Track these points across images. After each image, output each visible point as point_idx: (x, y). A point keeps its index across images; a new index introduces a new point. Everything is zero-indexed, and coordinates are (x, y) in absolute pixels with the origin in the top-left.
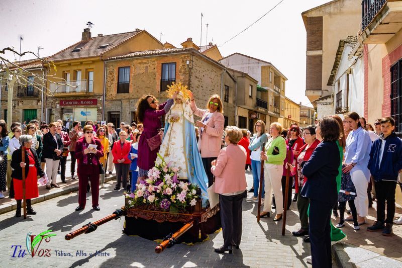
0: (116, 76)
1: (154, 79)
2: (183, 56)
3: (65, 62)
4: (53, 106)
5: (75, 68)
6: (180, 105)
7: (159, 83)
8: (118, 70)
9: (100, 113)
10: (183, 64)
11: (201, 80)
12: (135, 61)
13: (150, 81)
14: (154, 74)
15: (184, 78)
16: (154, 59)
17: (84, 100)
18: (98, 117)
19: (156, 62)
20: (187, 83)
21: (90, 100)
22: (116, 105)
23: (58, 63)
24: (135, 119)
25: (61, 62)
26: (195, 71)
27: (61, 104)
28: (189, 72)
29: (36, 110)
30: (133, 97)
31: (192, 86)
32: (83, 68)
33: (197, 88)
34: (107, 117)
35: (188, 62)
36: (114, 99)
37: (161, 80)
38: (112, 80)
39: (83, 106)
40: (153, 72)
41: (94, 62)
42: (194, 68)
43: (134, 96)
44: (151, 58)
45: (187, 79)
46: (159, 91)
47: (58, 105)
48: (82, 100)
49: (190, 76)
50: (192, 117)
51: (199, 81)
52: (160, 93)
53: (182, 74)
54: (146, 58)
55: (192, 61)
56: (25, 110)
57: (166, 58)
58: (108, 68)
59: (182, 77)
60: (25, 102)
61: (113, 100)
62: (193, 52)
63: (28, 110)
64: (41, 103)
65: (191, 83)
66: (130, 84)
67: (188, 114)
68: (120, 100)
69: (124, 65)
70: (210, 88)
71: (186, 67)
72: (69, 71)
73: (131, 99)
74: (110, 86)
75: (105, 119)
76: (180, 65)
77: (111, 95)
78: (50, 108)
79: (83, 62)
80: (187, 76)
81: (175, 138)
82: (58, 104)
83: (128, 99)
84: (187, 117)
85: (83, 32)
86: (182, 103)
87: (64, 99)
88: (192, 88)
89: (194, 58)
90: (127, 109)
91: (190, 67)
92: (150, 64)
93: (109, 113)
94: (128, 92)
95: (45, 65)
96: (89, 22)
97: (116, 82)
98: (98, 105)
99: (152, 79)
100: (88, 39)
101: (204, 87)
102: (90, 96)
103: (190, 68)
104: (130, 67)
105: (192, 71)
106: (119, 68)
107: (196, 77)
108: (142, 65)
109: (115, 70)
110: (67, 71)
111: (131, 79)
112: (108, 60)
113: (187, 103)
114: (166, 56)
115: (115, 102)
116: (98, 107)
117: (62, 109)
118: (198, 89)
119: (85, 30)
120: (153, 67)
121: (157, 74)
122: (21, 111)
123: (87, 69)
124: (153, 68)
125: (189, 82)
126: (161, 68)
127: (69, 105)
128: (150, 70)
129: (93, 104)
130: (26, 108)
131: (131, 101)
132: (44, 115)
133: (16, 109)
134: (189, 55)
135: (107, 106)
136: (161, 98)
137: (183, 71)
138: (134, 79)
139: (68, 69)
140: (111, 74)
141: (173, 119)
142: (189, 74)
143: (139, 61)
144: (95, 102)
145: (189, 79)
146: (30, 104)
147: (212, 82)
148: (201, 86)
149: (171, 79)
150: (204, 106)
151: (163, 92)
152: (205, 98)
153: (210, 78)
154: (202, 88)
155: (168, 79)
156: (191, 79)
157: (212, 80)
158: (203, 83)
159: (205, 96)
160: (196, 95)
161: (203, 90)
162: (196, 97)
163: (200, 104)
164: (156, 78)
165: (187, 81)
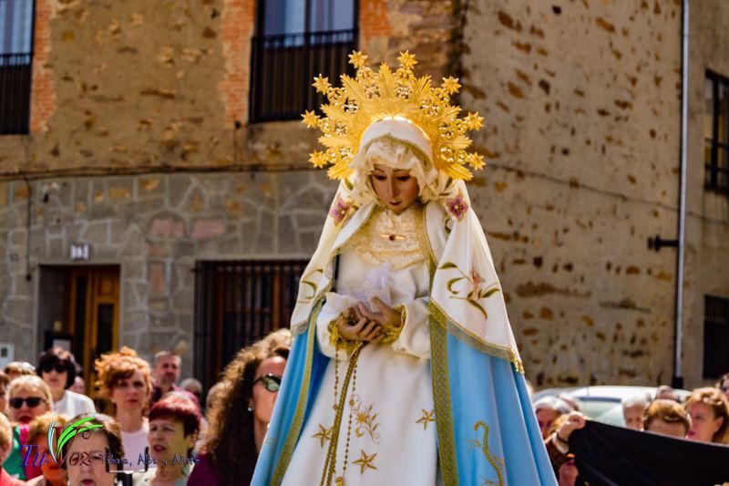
1: (209, 34)
6: (405, 223)
7: (237, 59)
11: (536, 42)
13: (179, 49)
15: (415, 28)
20: (442, 59)
24: (65, 319)
30: (54, 165)
31: (478, 82)
33: (508, 99)
37: (258, 41)
43: (66, 152)
45: (441, 34)
46: (244, 117)
50: (496, 304)
51: (527, 48)
52: (252, 136)
59: (401, 22)
65: (466, 60)
66: (39, 70)
67: (463, 287)
70: (599, 96)
73: (45, 174)
80: (443, 9)
81: (366, 462)
83: (23, 175)
84: (456, 311)
86: (418, 205)
88: (478, 93)
90: (14, 248)
94: (24, 129)
99: (191, 36)
101: (561, 85)
107: (505, 19)
111: (45, 33)
113: (458, 209)
118: (516, 104)
125: (455, 55)
131: (42, 188)
136: (255, 169)
138: (66, 36)
141: (352, 321)
145: (456, 36)
147: (618, 55)
148: (535, 79)
149: (319, 34)
150: (561, 222)
151: (269, 127)
152: (568, 167)
153: (600, 21)
154: (545, 99)
155: (307, 35)
156: (467, 31)
157: (619, 42)
158: (551, 63)
159: (565, 152)
160: (501, 148)
161: (553, 109)
162: (505, 159)
163: (529, 211)
164: (220, 26)
165: (438, 49)
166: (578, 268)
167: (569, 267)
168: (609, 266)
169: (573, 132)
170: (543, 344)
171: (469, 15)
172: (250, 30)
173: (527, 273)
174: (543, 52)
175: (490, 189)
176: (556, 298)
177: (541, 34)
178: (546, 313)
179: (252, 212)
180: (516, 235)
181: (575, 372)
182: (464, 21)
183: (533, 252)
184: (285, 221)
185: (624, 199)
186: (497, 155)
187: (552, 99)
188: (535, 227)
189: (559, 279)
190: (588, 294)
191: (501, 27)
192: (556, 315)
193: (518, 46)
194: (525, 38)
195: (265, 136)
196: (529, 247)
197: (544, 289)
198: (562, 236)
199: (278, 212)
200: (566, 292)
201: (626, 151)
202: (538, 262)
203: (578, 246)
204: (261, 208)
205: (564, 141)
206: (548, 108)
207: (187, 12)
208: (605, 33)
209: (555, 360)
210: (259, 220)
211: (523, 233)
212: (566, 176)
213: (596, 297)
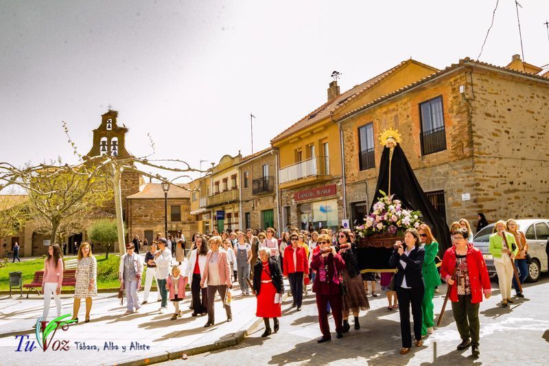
0: (355, 142)
1: (410, 135)
2: (452, 80)
3: (293, 136)
4: (289, 202)
5: (307, 142)
7: (417, 140)
8: (357, 133)
9: (341, 207)
10: (455, 95)
11: (502, 120)
12: (379, 111)
14: (409, 126)
15: (459, 122)
16: (405, 100)
17: (320, 189)
18: (339, 213)
19: (409, 104)
20: (467, 129)
21: (328, 188)
22: (360, 190)
23: (287, 139)
25: (290, 138)
26: (483, 102)
27: (296, 198)
28: (468, 107)
29: (272, 210)
31: (479, 133)
32: (315, 139)
33: (492, 137)
34: (349, 212)
35: (462, 89)
36: (356, 181)
37: (422, 134)
38: (352, 150)
39: (320, 198)
40: (407, 123)
41: (326, 127)
42: (478, 98)
44: (400, 98)
45: (466, 122)
46: (420, 155)
47: (293, 201)
48: (318, 189)
49: (470, 116)
51: (499, 122)
52: (423, 159)
53: (454, 114)
54: (393, 101)
55: (472, 85)
56: (263, 211)
57: (423, 92)
58: (345, 133)
59: (455, 121)
60: (263, 200)
61: (356, 183)
62: (470, 67)
63: (266, 210)
64: (277, 200)
65: (474, 128)
66: (376, 151)
68: (364, 182)
69: (363, 121)
70: (529, 132)
71: (461, 98)
72: (301, 148)
74: (350, 162)
75: (347, 215)
76: (449, 99)
77: (353, 175)
78: (286, 205)
79: (313, 130)
80: (465, 115)
82: (293, 198)
85: (329, 87)
87: (299, 190)
88: (479, 137)
89: (475, 79)
91: (467, 97)
92: (400, 109)
93: (353, 204)
94: (375, 167)
95: (274, 145)
96: (334, 72)
97: (356, 152)
98: (338, 193)
99: (406, 136)
100: (335, 96)
101: (514, 131)
102: (327, 181)
103: (467, 100)
104: (372, 123)
105: (473, 104)
106: (359, 129)
107: (488, 115)
108: (389, 115)
109: (354, 133)
110: (299, 149)
111: (376, 142)
112: (341, 119)
114: (424, 89)
115: (358, 185)
116: (338, 198)
117: (299, 206)
118: (496, 139)
119: (332, 84)
120: (405, 114)
121: (413, 124)
122: (259, 213)
123: (320, 141)
124: (405, 117)
125: (470, 128)
126: (417, 112)
127: (305, 198)
128: (402, 121)
129: (331, 194)
130: (264, 208)
132: (281, 217)
133: (255, 211)
134: (463, 74)
135: (348, 194)
136: (424, 168)
137: (455, 108)
139: (299, 145)
140: (349, 141)
142: (468, 110)
143: (385, 109)
144: (334, 190)
145: (470, 122)
146: (267, 202)
147: (537, 120)
148: (503, 130)
149: (437, 129)
150: (520, 170)
151: (426, 156)
152: (520, 155)
153: (527, 111)
154: (508, 136)
155: (433, 130)
156: (473, 120)
157: (536, 116)
158: (509, 125)
159: (518, 150)
160: (491, 151)
161: (511, 138)
162: (494, 155)
163: (506, 168)
164: (412, 132)
165: (465, 127)
166: (528, 183)
167: (525, 183)
168: (541, 181)
169: (521, 144)
170: (516, 207)
171: (473, 115)
172: (419, 132)
173: (508, 186)
174: (505, 122)
175: (489, 164)
176: (520, 193)
177: (504, 117)
178: (517, 198)
179: (425, 179)
180: (501, 176)
181: (532, 214)
182: (471, 117)
183: (508, 180)
184: (433, 180)
185: (545, 161)
186: (490, 154)
187: (511, 135)
188: (508, 173)
189: (522, 187)
190: (534, 190)
191: (486, 117)
192: (521, 198)
193: (495, 122)
194: (496, 119)
195: (426, 159)
196: (507, 179)
197: (515, 191)
198: (520, 174)
199: (431, 178)
200: (525, 191)
201: (545, 147)
202: (512, 183)
203: (527, 177)
204: (427, 178)
205: (518, 146)
206: (509, 138)
207: (404, 130)
208: (530, 114)
209: (522, 211)
210: (426, 181)
211: (504, 175)
212: (520, 157)
213: (537, 191)
